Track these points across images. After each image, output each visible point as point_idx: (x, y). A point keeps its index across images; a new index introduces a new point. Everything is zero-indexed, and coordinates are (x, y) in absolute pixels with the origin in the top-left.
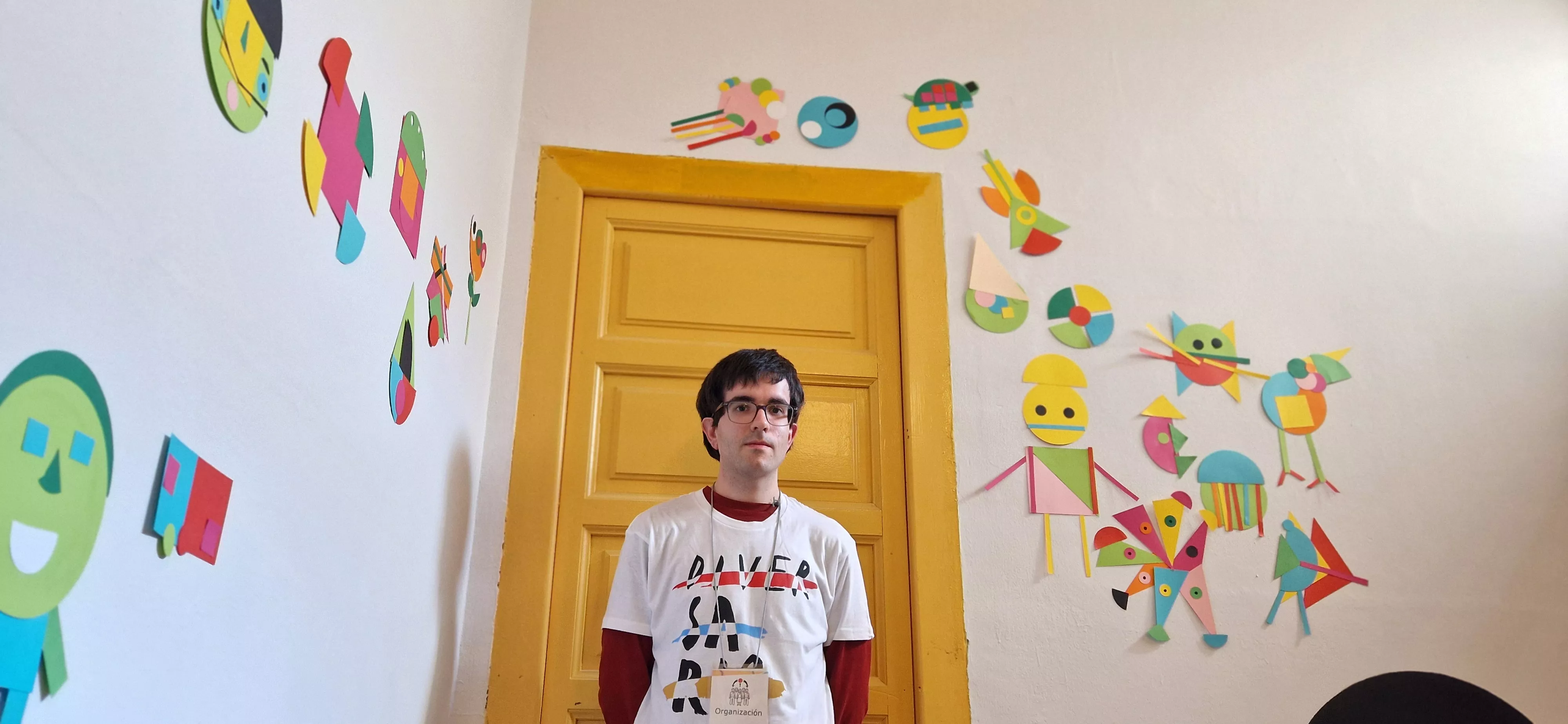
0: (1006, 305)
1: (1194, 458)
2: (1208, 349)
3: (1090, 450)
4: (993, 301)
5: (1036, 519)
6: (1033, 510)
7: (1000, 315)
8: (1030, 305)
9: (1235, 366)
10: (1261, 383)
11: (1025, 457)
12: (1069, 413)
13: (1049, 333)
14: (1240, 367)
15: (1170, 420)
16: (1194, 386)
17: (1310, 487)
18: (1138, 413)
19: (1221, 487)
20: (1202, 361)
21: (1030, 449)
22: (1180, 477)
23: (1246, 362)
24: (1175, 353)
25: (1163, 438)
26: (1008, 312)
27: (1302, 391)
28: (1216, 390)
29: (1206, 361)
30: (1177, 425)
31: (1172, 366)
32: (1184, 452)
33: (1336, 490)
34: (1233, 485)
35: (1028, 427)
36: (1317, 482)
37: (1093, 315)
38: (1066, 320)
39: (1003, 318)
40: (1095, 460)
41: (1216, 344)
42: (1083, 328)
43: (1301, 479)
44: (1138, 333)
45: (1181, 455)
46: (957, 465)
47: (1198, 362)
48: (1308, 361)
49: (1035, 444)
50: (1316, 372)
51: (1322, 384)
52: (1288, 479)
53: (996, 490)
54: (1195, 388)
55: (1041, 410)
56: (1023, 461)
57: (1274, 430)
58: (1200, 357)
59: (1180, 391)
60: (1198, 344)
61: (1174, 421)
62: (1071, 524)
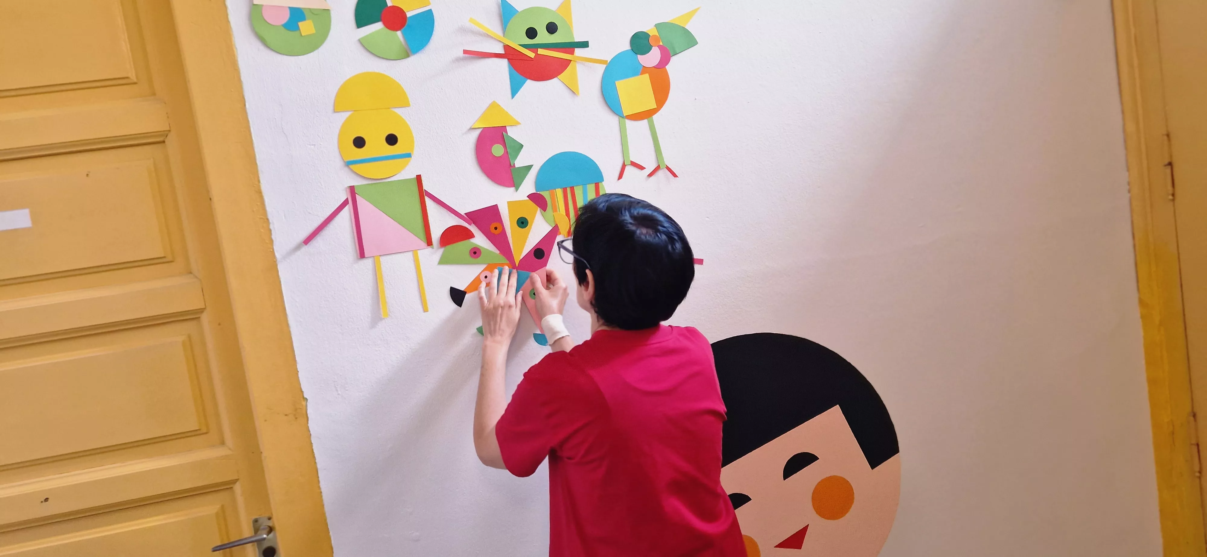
0: (303, 19)
1: (529, 167)
2: (543, 37)
3: (419, 178)
4: (285, 17)
5: (367, 263)
6: (362, 255)
7: (297, 33)
8: (333, 14)
9: (572, 53)
10: (602, 68)
11: (347, 199)
12: (392, 140)
13: (359, 45)
14: (578, 52)
15: (504, 128)
16: (529, 82)
17: (650, 175)
18: (468, 127)
19: (559, 193)
20: (537, 54)
21: (352, 189)
22: (517, 190)
23: (584, 45)
24: (507, 47)
25: (498, 150)
26: (307, 27)
27: (645, 70)
28: (554, 83)
29: (541, 51)
30: (512, 133)
31: (505, 62)
32: (519, 162)
33: (675, 175)
34: (572, 189)
35: (348, 164)
36: (658, 168)
37: (409, 15)
38: (379, 26)
39: (301, 35)
40: (426, 187)
41: (552, 28)
42: (399, 33)
43: (641, 168)
44: (463, 30)
45: (517, 166)
46: (270, 221)
47: (532, 55)
48: (652, 32)
49: (356, 182)
50: (661, 44)
51: (665, 59)
52: (629, 169)
53: (318, 241)
54: (530, 85)
55: (359, 142)
56: (345, 203)
57: (614, 120)
58: (533, 48)
59: (514, 91)
60: (531, 33)
61: (508, 128)
62: (404, 261)
